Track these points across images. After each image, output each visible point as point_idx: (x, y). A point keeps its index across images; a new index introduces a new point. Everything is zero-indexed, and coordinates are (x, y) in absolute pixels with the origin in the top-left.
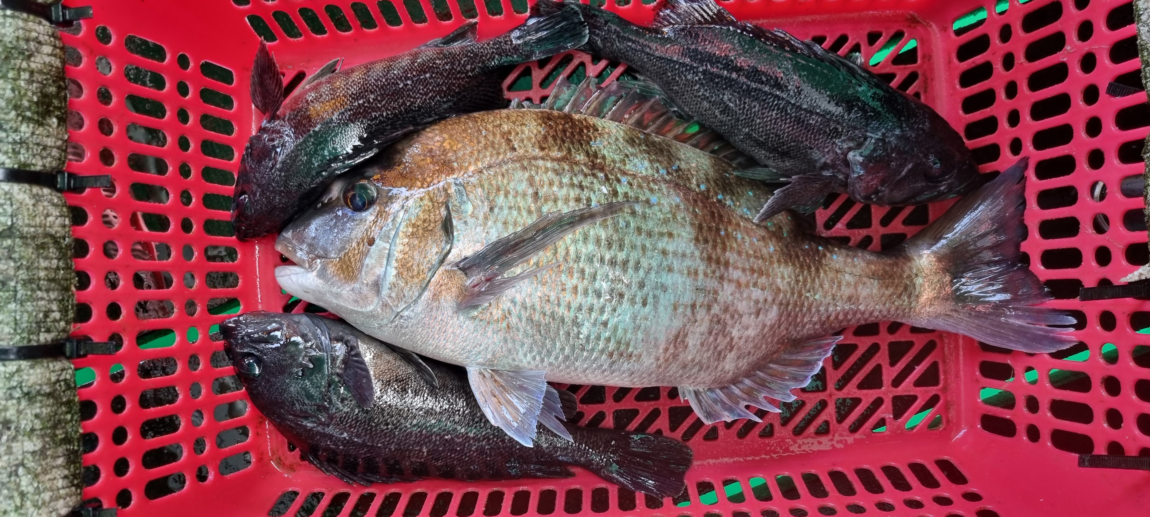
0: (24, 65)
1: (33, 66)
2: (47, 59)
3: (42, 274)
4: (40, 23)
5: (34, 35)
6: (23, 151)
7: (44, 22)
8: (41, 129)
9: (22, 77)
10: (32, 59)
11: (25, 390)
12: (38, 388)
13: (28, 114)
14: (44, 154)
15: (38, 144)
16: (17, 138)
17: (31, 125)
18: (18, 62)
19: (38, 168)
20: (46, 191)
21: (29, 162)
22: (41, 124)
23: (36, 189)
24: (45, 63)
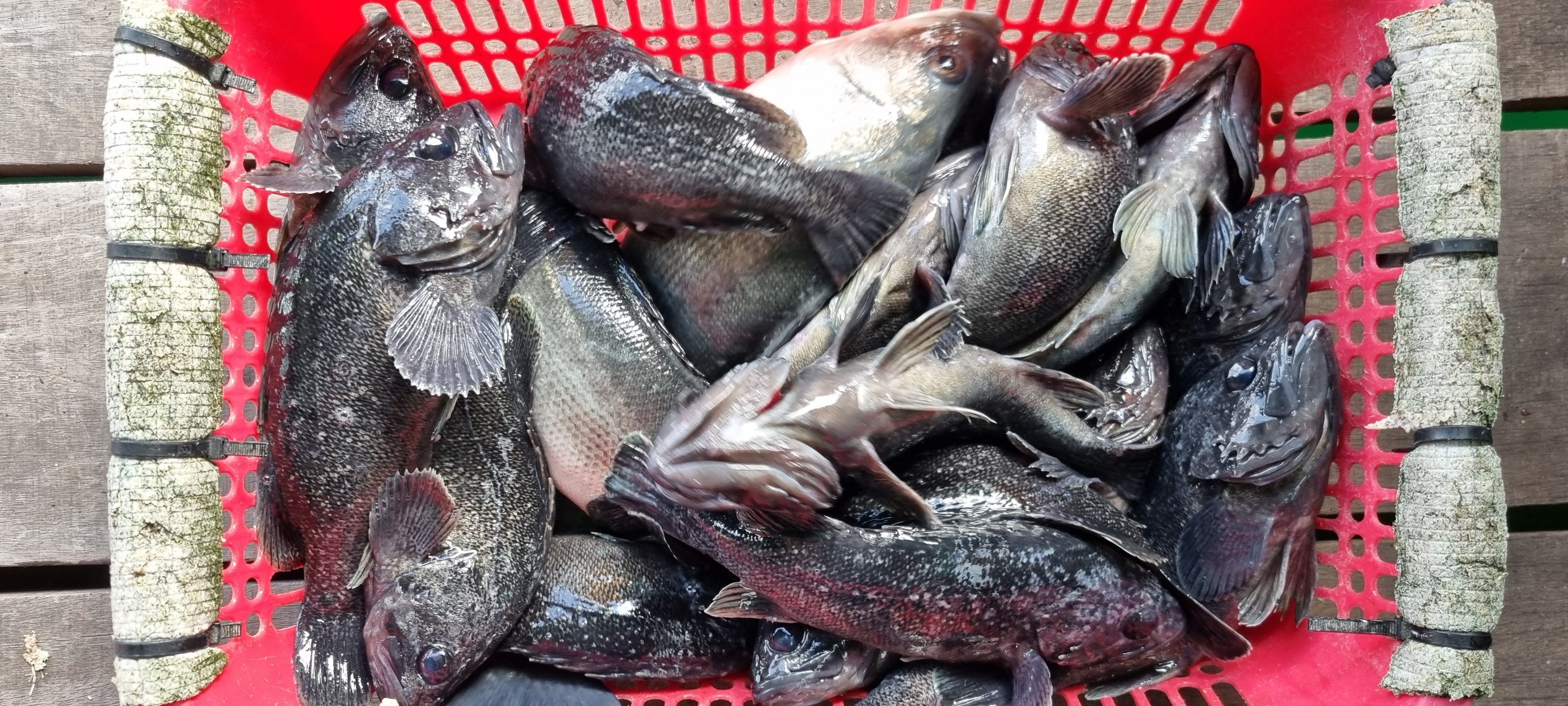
0: (187, 132)
1: (194, 131)
2: (208, 123)
3: (196, 363)
4: (202, 83)
5: (196, 96)
6: (182, 227)
7: (206, 81)
8: (198, 201)
9: (185, 145)
10: (194, 124)
11: (177, 490)
12: (189, 489)
13: (188, 186)
14: (201, 230)
15: (197, 219)
16: (177, 213)
17: (190, 198)
18: (180, 128)
19: (195, 245)
20: (201, 271)
21: (187, 239)
22: (200, 197)
23: (192, 268)
24: (205, 128)
